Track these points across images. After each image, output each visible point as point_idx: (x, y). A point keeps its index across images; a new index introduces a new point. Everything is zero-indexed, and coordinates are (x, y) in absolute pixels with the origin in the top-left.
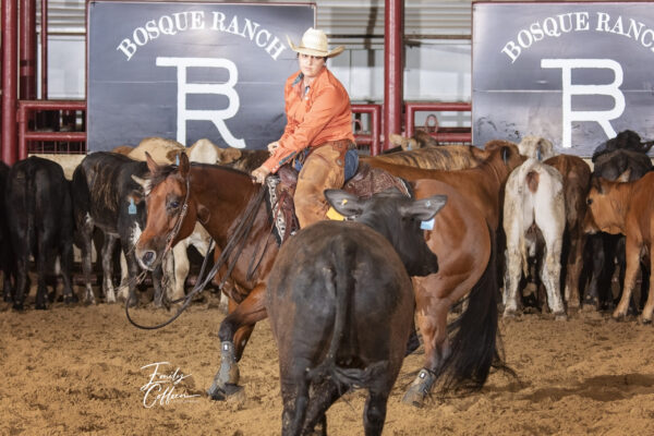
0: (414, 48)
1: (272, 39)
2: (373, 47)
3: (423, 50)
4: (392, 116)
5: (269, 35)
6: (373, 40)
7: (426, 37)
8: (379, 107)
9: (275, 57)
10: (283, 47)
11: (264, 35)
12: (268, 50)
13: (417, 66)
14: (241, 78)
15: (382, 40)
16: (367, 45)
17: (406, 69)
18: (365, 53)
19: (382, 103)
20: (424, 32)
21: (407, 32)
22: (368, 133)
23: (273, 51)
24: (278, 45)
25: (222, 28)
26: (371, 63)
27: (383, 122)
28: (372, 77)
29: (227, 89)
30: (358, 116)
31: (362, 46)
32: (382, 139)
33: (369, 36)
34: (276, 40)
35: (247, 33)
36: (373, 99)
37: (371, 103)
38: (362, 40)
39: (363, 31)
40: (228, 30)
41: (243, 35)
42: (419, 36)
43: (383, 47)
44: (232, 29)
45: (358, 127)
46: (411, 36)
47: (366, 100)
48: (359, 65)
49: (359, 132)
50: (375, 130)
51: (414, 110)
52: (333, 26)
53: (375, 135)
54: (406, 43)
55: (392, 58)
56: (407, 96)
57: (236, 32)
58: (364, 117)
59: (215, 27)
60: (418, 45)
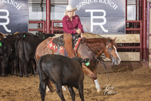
0: (53, 7)
1: (17, 5)
2: (43, 7)
3: (55, 7)
4: (48, 24)
5: (17, 4)
6: (43, 5)
7: (56, 4)
8: (45, 22)
9: (18, 9)
10: (20, 7)
11: (15, 3)
12: (17, 7)
13: (54, 11)
14: (10, 14)
15: (45, 5)
16: (41, 6)
17: (51, 12)
18: (41, 8)
19: (46, 21)
20: (55, 3)
21: (51, 3)
22: (42, 28)
23: (18, 8)
24: (19, 6)
25: (5, 2)
26: (42, 11)
27: (46, 25)
28: (43, 14)
29: (6, 17)
30: (39, 24)
31: (40, 6)
32: (46, 30)
33: (42, 4)
34: (19, 5)
35: (11, 3)
36: (43, 20)
37: (42, 21)
38: (40, 5)
39: (40, 3)
40: (6, 2)
41: (10, 3)
42: (54, 4)
43: (46, 6)
44: (7, 2)
45: (39, 27)
46: (52, 4)
47: (41, 20)
48: (39, 11)
49: (40, 28)
50: (44, 28)
51: (54, 22)
52: (32, 1)
53: (44, 29)
54: (51, 5)
55: (48, 9)
56: (51, 19)
57: (8, 3)
58: (41, 24)
59: (3, 2)
60: (54, 6)
